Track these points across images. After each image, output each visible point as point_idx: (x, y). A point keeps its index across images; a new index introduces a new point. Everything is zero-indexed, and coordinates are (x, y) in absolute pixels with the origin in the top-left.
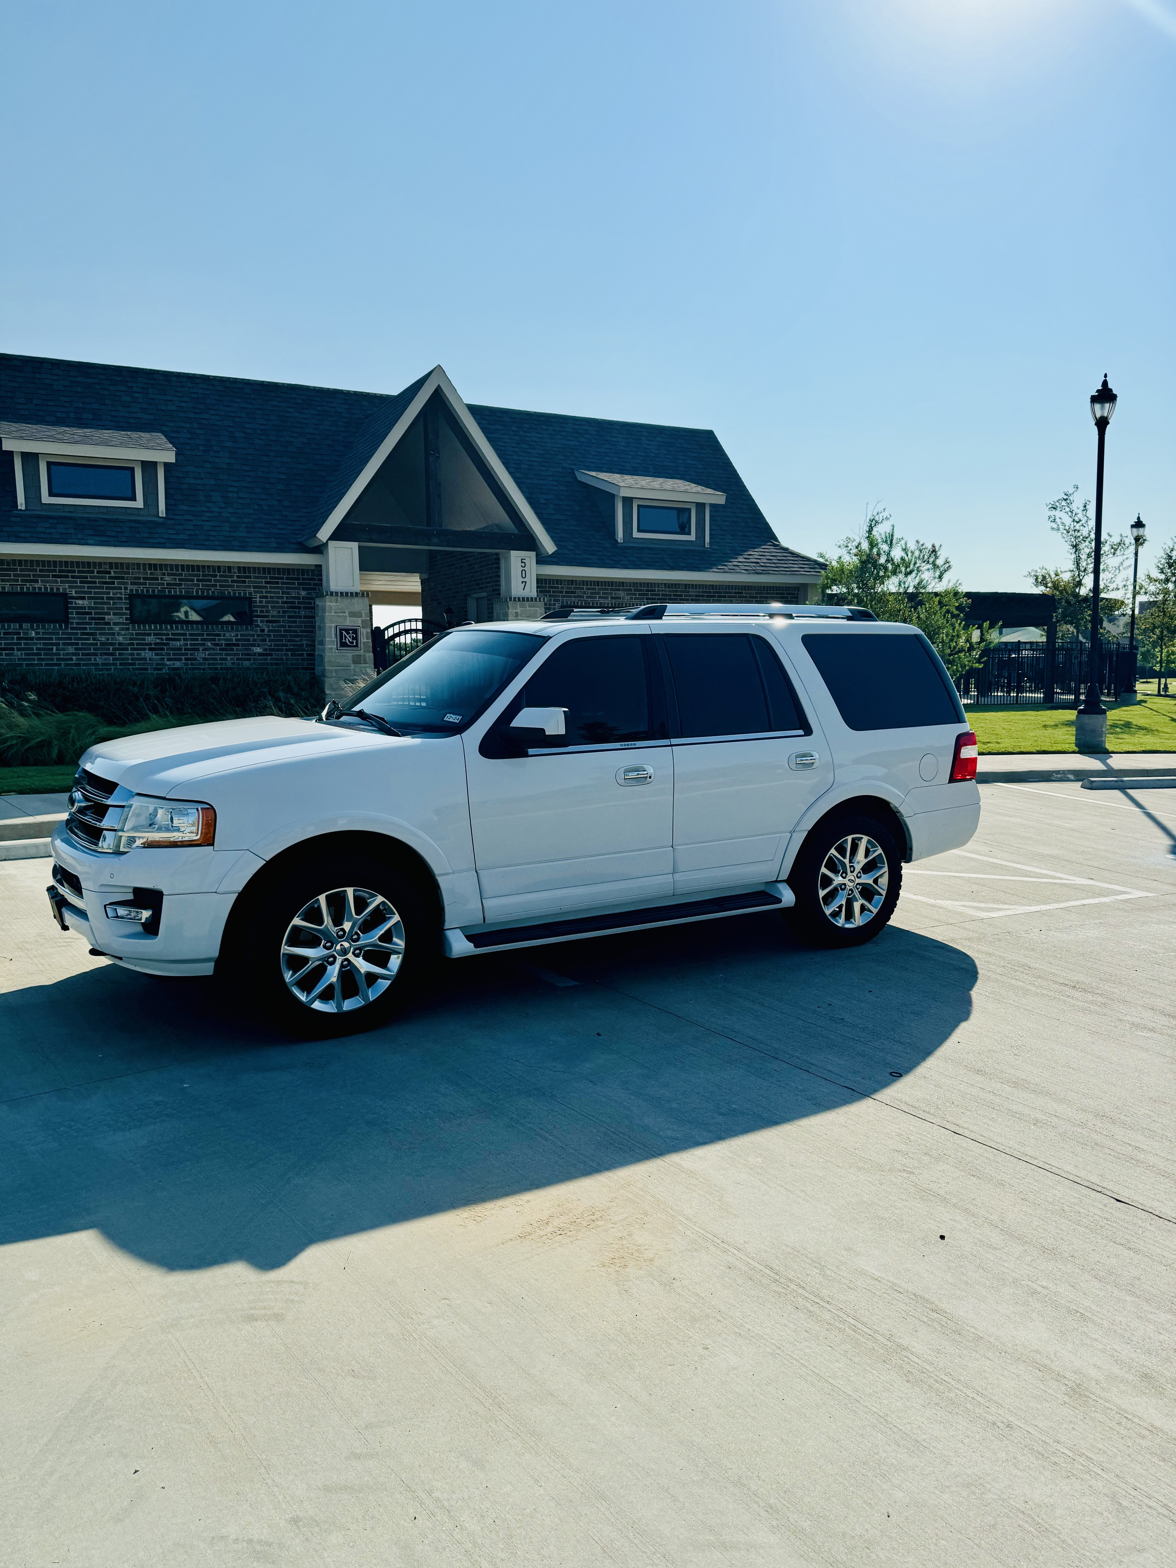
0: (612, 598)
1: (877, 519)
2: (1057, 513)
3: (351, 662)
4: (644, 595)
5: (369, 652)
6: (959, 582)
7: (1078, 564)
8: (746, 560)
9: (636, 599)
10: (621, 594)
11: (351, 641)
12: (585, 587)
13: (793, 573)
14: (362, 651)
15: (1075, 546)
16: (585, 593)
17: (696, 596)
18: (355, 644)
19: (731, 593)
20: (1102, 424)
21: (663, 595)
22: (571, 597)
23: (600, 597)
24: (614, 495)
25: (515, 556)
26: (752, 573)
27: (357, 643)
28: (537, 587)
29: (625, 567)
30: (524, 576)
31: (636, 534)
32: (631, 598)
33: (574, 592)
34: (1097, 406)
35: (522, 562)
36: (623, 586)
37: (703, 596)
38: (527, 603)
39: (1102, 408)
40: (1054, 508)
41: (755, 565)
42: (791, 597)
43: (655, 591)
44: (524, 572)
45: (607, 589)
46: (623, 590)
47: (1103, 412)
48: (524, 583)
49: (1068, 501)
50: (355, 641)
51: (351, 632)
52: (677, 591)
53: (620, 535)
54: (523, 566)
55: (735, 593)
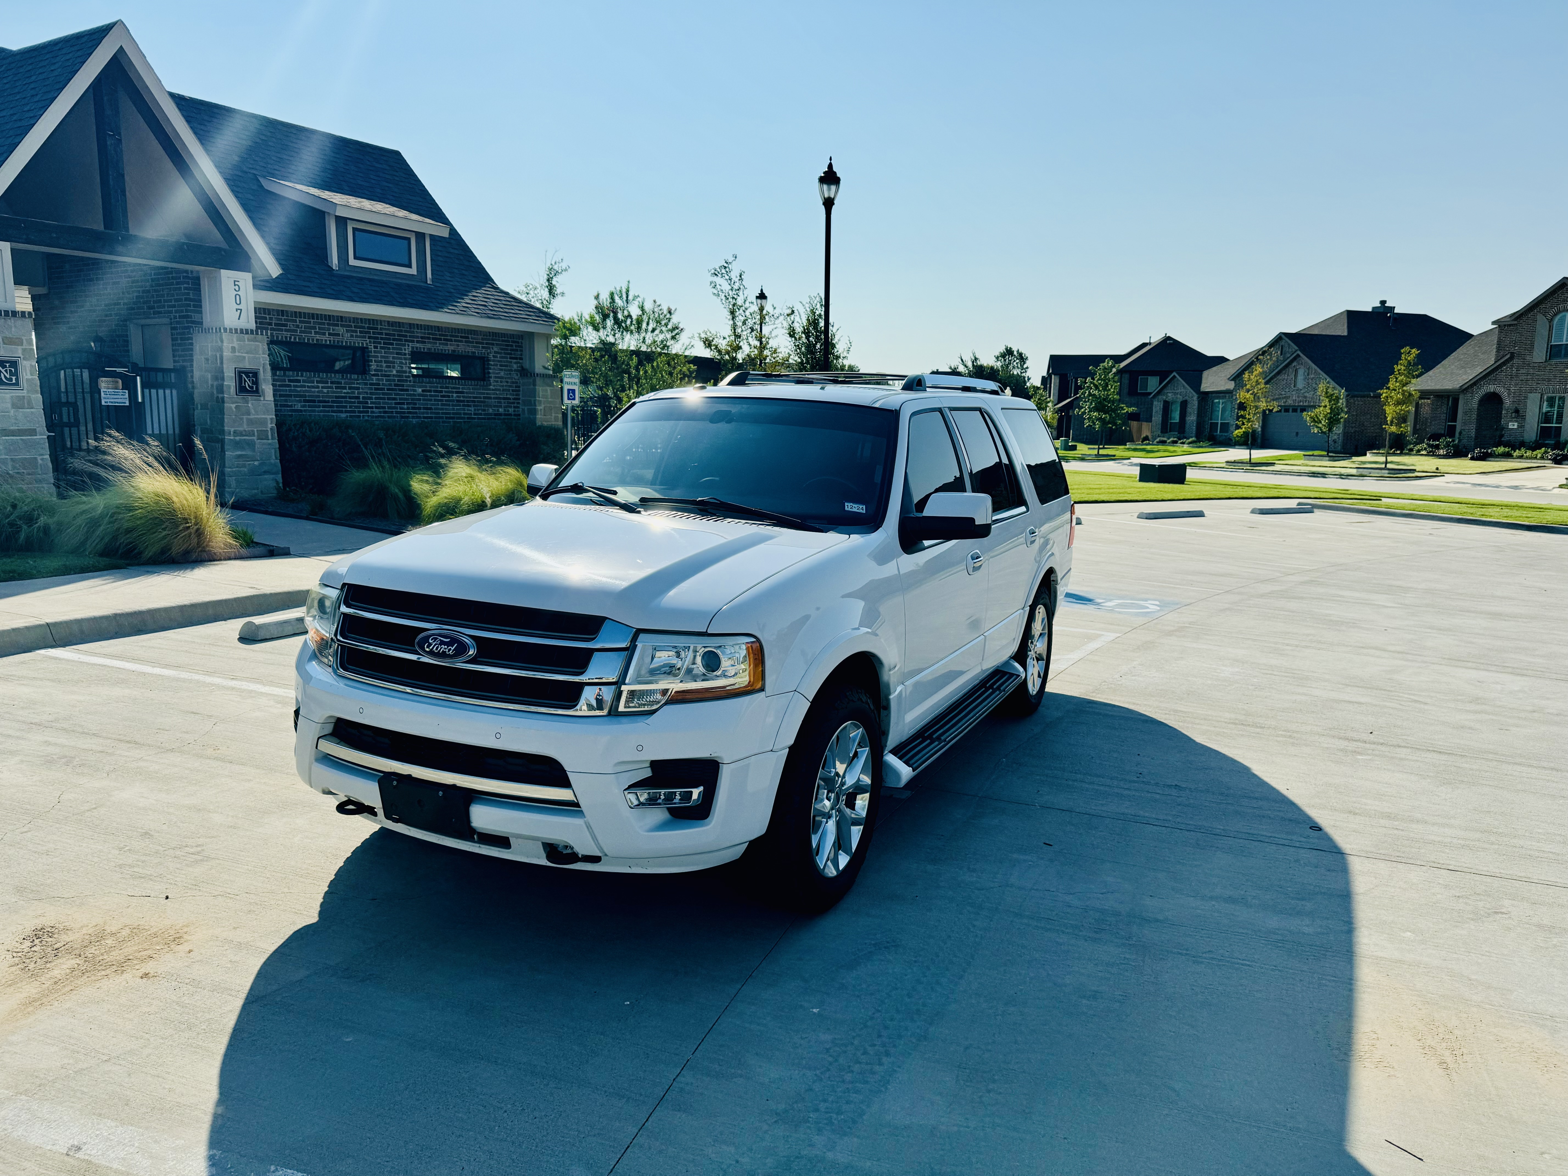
0: (330, 334)
1: (556, 267)
2: (718, 280)
3: (9, 405)
4: (366, 333)
5: (36, 392)
6: (692, 344)
7: (735, 330)
8: (473, 302)
9: (357, 336)
10: (341, 330)
11: (8, 376)
12: (298, 319)
13: (523, 320)
14: (25, 391)
15: (732, 313)
16: (298, 326)
17: (422, 338)
18: (14, 381)
19: (457, 336)
20: (829, 204)
21: (386, 334)
22: (282, 330)
23: (316, 333)
24: (324, 213)
25: (227, 276)
26: (484, 317)
27: (17, 379)
28: (256, 317)
29: (351, 299)
30: (238, 303)
31: (352, 262)
32: (352, 336)
33: (286, 325)
34: (825, 187)
35: (235, 285)
36: (342, 321)
37: (429, 338)
38: (246, 336)
39: (829, 190)
40: (716, 275)
41: (483, 308)
42: (516, 346)
43: (377, 329)
44: (238, 297)
45: (324, 324)
46: (342, 326)
47: (829, 193)
48: (239, 311)
49: (727, 270)
50: (14, 378)
51: (7, 365)
52: (401, 331)
53: (334, 260)
54: (237, 289)
55: (461, 337)
